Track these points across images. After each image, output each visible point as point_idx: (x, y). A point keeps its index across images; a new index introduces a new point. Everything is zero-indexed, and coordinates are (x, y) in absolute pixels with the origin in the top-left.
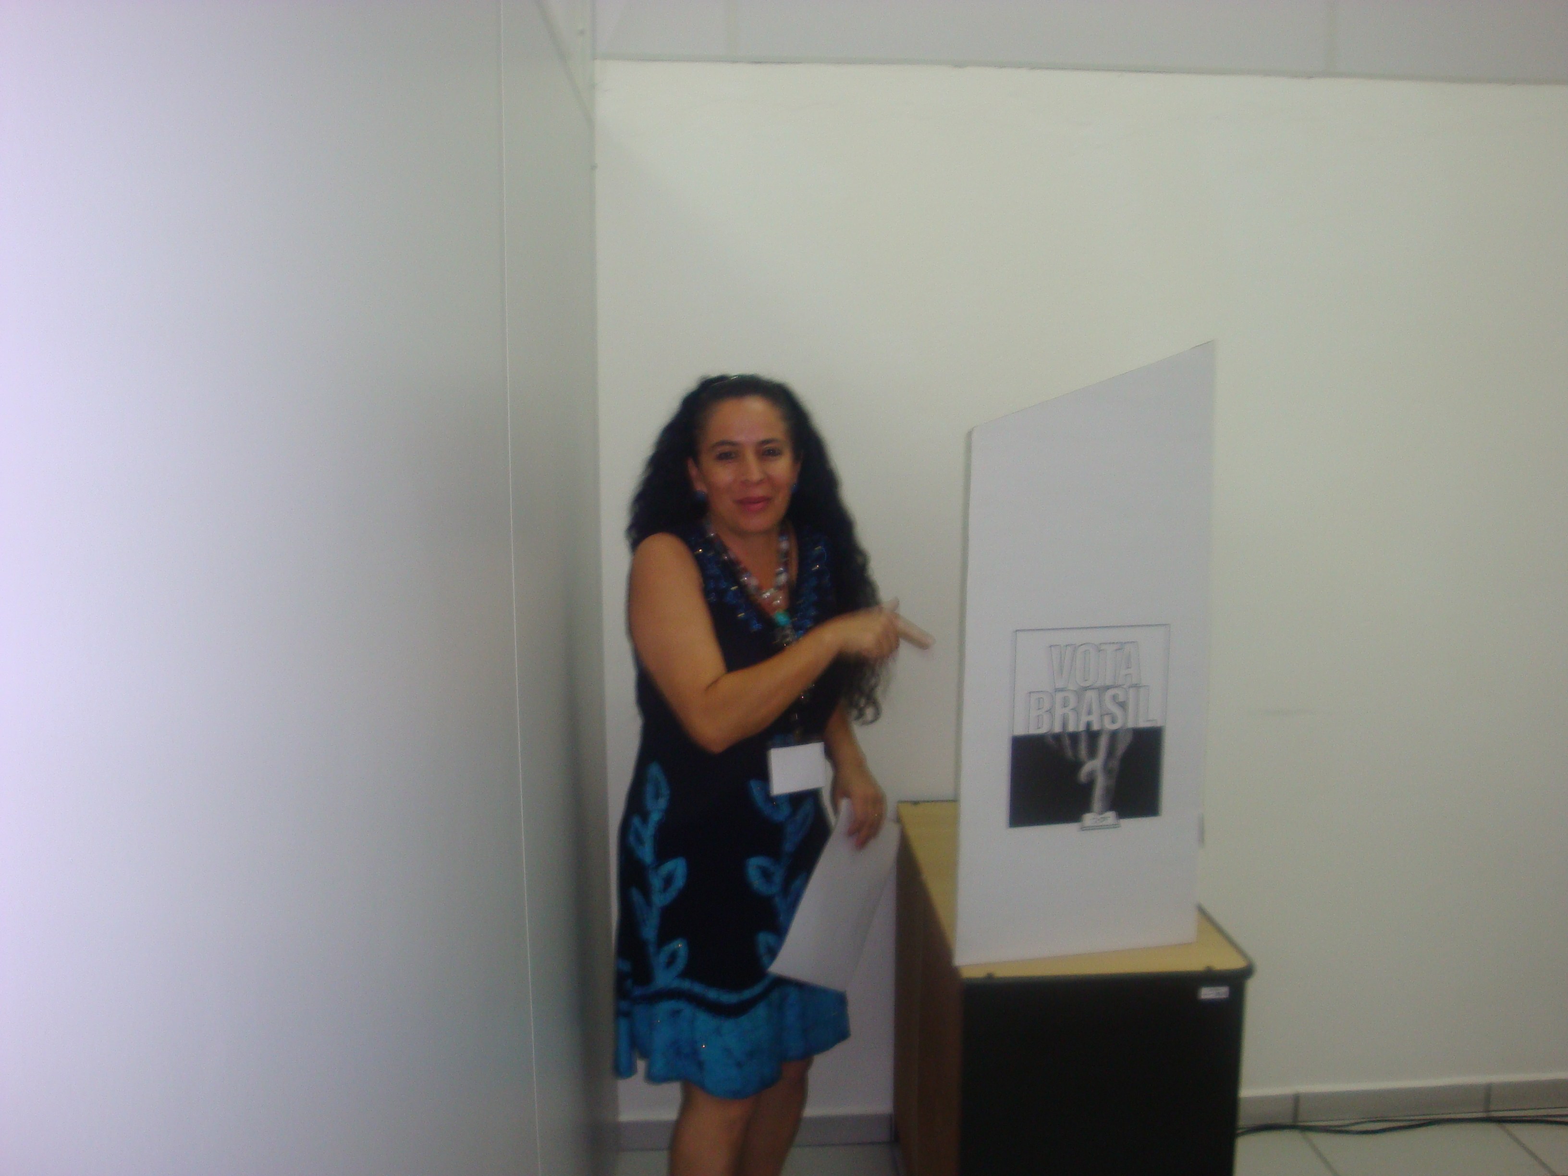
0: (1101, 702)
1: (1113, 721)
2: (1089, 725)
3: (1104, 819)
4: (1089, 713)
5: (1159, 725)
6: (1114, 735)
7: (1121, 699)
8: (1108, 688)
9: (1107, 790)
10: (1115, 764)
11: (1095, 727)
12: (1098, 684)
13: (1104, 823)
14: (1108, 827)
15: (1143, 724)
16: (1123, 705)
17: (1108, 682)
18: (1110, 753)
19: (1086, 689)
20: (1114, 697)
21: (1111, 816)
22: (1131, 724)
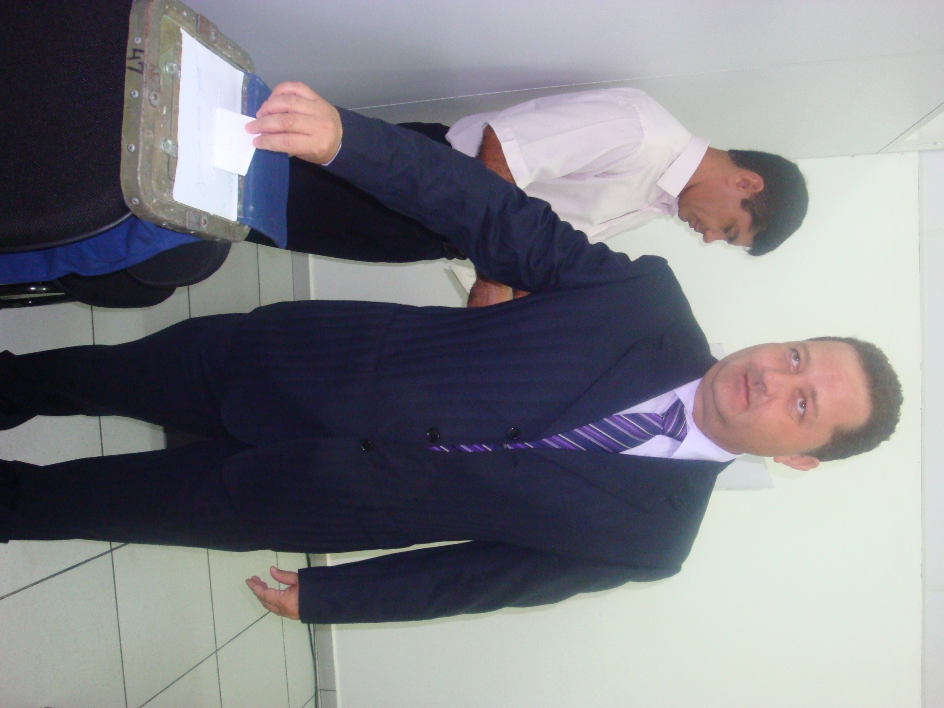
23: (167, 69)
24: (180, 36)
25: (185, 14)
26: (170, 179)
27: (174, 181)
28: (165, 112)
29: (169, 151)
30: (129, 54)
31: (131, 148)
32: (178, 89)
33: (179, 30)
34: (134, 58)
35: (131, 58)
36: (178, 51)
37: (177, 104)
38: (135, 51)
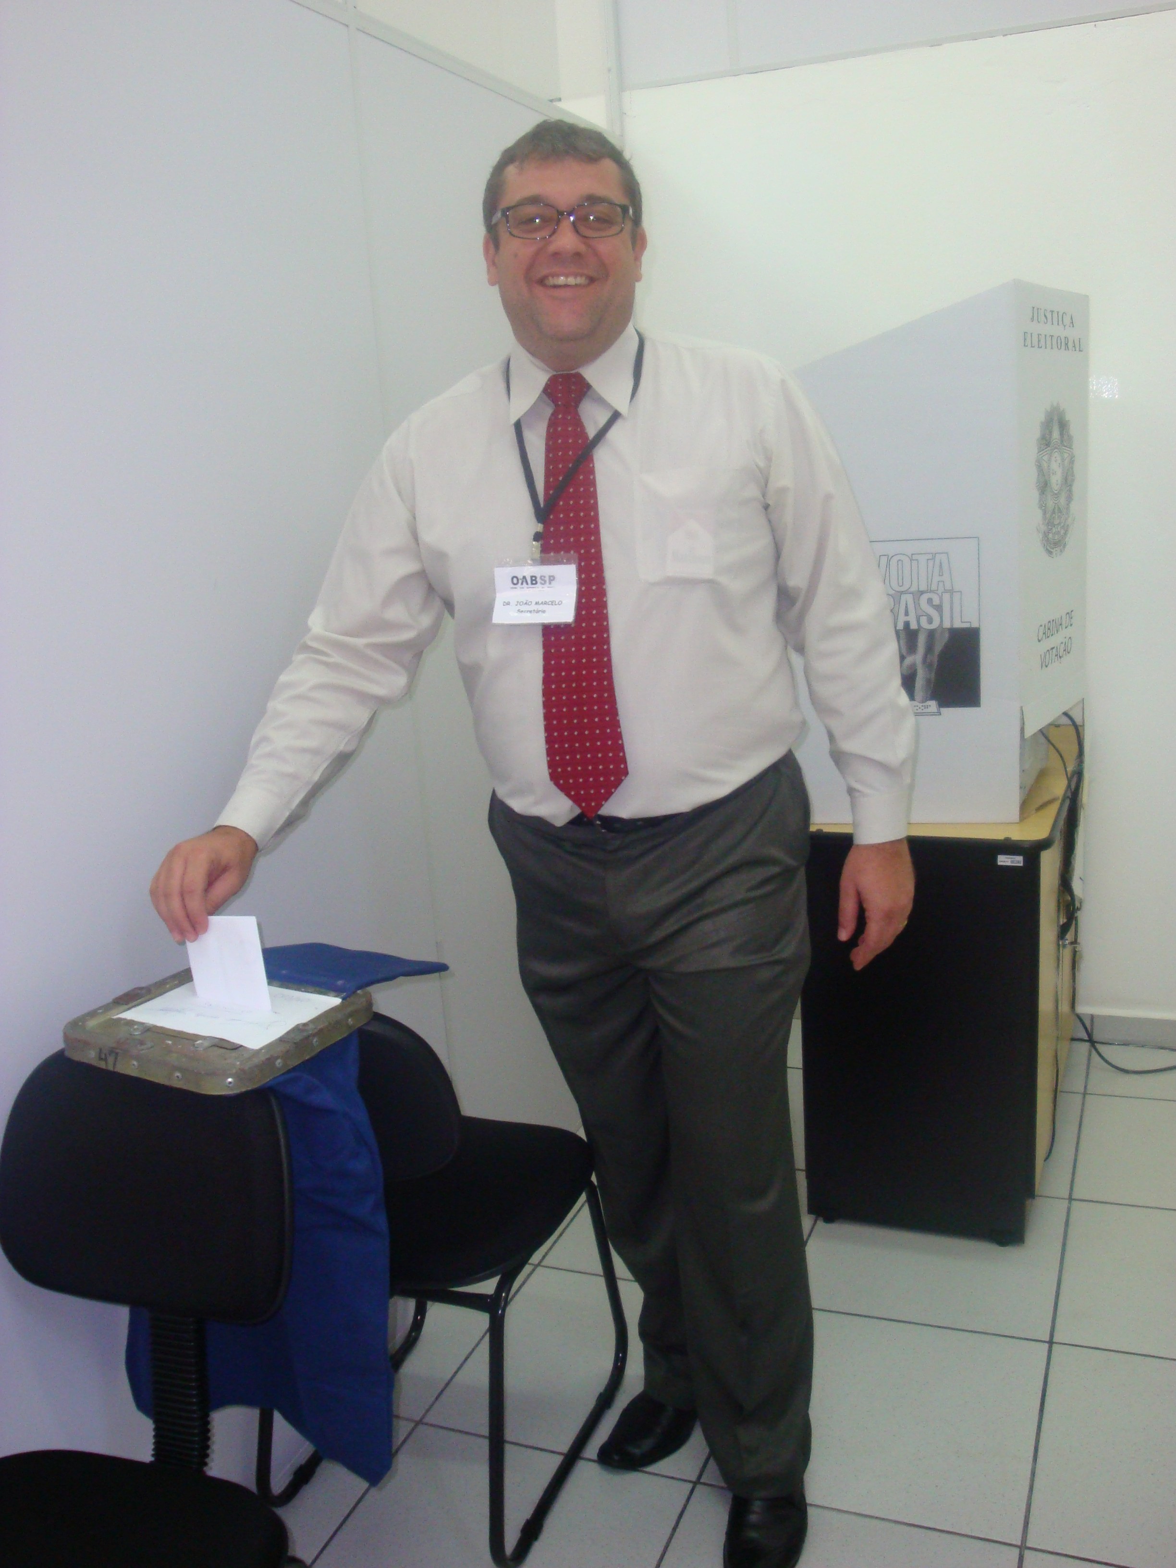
0: (917, 605)
1: (930, 621)
2: (907, 624)
3: (927, 707)
4: (907, 614)
5: (975, 625)
6: (931, 634)
7: (936, 601)
8: (922, 593)
9: (928, 681)
10: (935, 660)
11: (914, 626)
12: (914, 588)
13: (926, 710)
14: (932, 714)
15: (958, 624)
16: (939, 608)
17: (923, 587)
18: (929, 648)
19: (902, 593)
20: (930, 601)
21: (933, 705)
22: (947, 624)
23: (137, 1033)
24: (120, 1019)
25: (101, 1011)
26: (236, 1049)
27: (241, 1046)
28: (170, 1042)
29: (207, 1044)
30: (102, 1065)
31: (178, 1077)
32: (162, 1028)
33: (113, 1019)
34: (106, 1060)
35: (106, 1063)
36: (131, 1023)
37: (175, 1031)
38: (101, 1059)
